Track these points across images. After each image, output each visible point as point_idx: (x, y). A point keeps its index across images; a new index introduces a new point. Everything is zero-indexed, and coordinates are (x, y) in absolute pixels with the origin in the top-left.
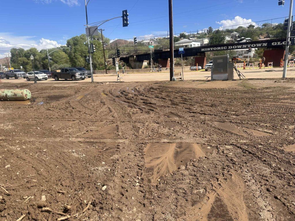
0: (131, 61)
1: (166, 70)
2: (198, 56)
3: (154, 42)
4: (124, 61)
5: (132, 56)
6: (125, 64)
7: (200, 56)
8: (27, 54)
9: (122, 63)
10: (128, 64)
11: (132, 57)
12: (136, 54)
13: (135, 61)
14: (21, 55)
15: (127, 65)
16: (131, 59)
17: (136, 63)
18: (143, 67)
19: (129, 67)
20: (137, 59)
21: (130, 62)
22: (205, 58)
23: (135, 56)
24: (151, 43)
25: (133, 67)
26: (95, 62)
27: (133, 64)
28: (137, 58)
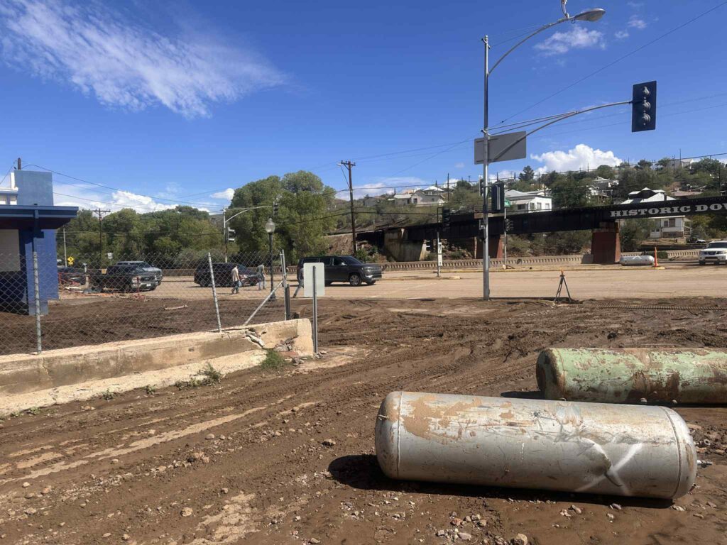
0: (390, 240)
1: (518, 263)
2: (603, 231)
3: (421, 199)
4: (371, 242)
5: (397, 230)
6: (376, 249)
7: (608, 230)
8: (112, 225)
9: (367, 245)
10: (382, 250)
11: (393, 233)
12: (406, 225)
13: (401, 241)
14: (85, 227)
15: (380, 252)
16: (388, 236)
17: (406, 247)
18: (422, 256)
19: (385, 257)
20: (406, 238)
21: (387, 243)
22: (618, 234)
23: (403, 230)
24: (416, 200)
25: (396, 255)
26: (308, 243)
27: (396, 249)
28: (407, 235)
